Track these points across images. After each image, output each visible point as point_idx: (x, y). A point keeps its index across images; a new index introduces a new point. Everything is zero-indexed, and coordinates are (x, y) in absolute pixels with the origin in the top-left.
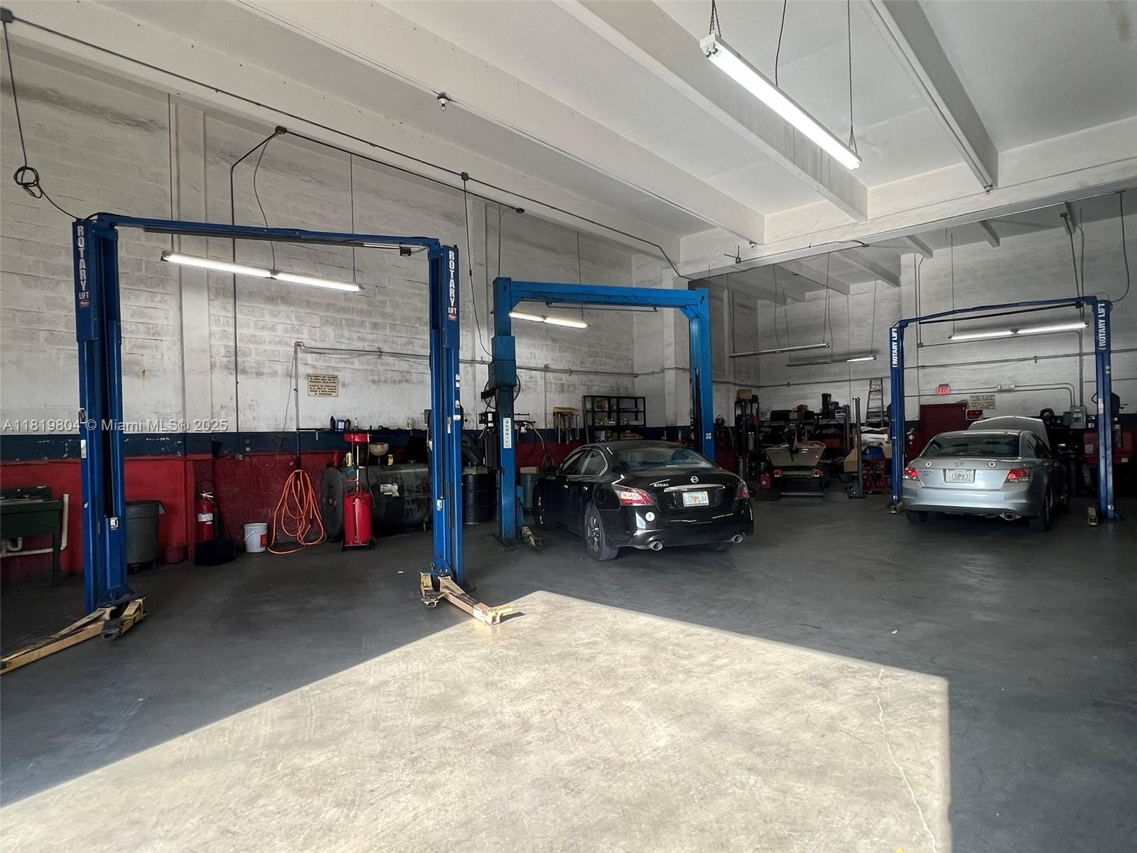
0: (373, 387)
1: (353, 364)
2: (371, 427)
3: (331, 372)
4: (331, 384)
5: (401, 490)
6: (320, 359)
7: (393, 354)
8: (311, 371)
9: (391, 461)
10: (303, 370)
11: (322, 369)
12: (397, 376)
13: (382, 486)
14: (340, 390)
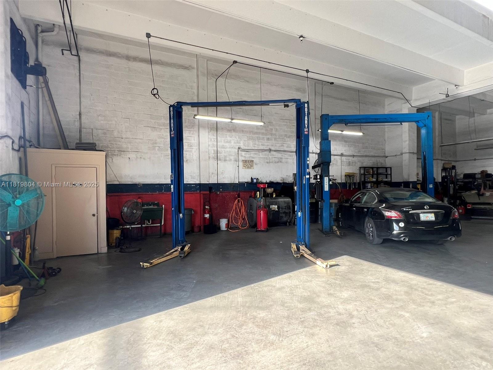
0: (267, 164)
1: (259, 155)
2: (266, 181)
3: (251, 159)
4: (251, 164)
5: (278, 208)
6: (247, 154)
7: (275, 151)
8: (244, 159)
9: (274, 196)
10: (240, 158)
11: (247, 158)
12: (277, 160)
13: (271, 206)
14: (255, 166)
